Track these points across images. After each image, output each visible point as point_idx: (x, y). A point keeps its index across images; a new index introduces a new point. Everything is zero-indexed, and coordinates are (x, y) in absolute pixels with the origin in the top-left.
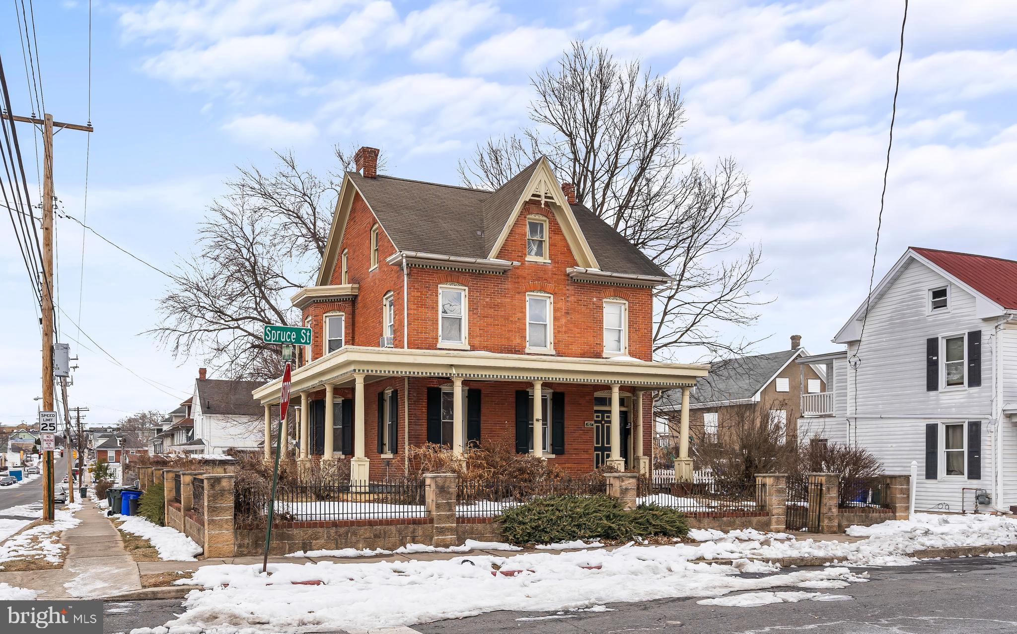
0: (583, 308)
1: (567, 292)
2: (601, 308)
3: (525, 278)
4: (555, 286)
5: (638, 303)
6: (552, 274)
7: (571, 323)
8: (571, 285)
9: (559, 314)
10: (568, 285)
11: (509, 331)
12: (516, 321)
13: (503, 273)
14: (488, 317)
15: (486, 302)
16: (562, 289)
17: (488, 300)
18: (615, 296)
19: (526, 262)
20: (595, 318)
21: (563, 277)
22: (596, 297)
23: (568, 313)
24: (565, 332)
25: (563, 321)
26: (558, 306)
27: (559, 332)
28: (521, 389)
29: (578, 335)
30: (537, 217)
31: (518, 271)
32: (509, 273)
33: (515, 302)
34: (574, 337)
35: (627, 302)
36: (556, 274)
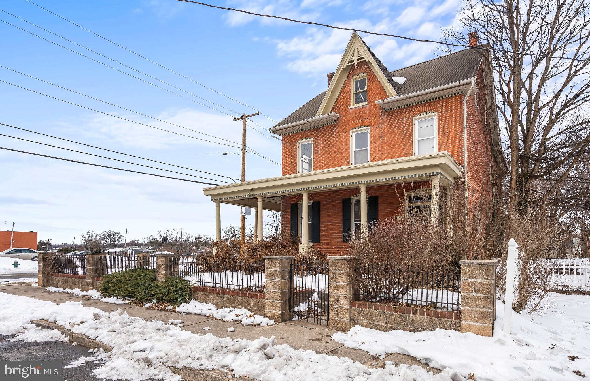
0: (394, 130)
1: (381, 121)
2: (410, 125)
3: (349, 121)
4: (371, 120)
5: (447, 111)
6: (369, 111)
7: (384, 143)
8: (384, 115)
9: (374, 139)
10: (382, 116)
11: (338, 160)
12: (343, 152)
13: (334, 123)
14: (325, 154)
15: (324, 144)
16: (377, 120)
17: (325, 143)
18: (424, 111)
19: (350, 110)
20: (405, 134)
21: (378, 111)
22: (405, 118)
23: (381, 137)
24: (379, 151)
25: (378, 143)
26: (374, 133)
27: (374, 152)
28: (346, 198)
29: (390, 151)
30: (360, 75)
31: (344, 118)
32: (339, 121)
33: (343, 139)
34: (387, 153)
35: (436, 113)
36: (372, 111)
